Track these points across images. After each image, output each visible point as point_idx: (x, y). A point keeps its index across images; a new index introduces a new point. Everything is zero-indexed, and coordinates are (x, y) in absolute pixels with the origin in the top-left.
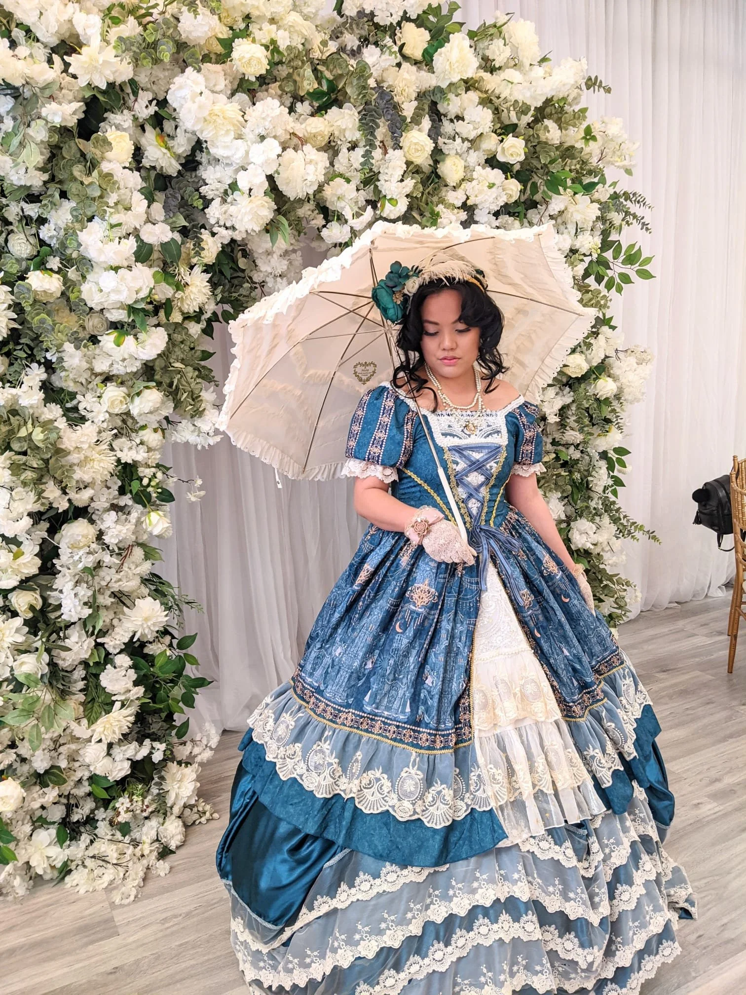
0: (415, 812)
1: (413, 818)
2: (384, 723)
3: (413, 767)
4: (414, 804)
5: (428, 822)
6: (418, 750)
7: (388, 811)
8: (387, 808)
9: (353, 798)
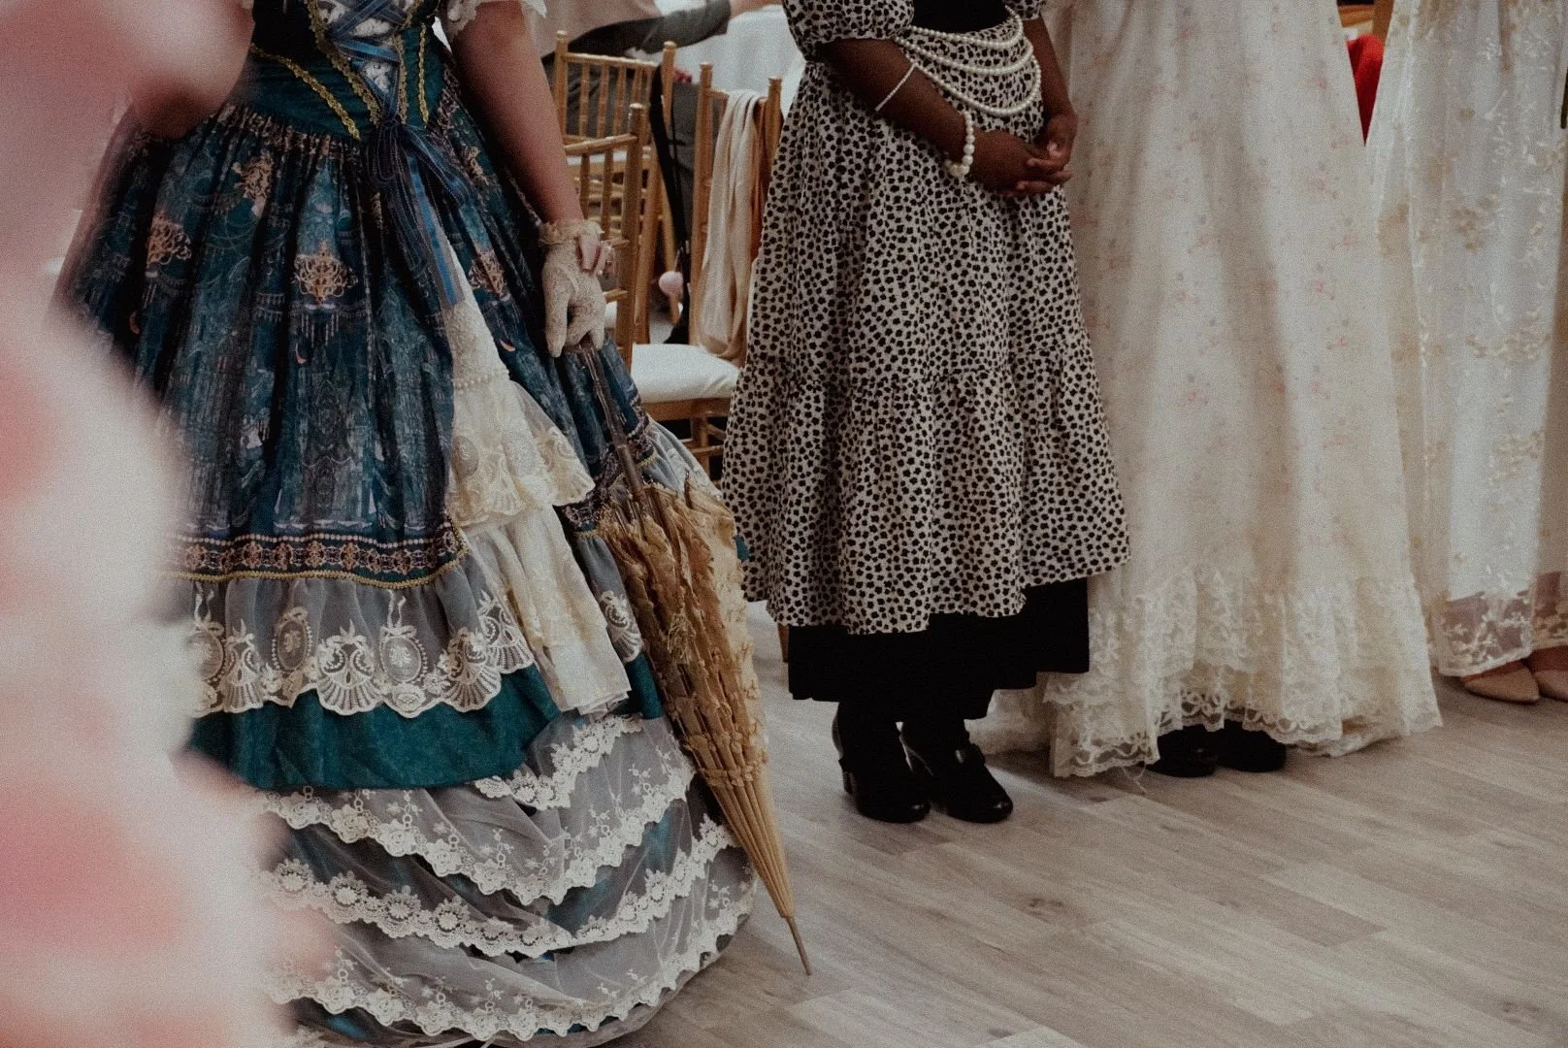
0: (430, 696)
1: (431, 706)
2: (326, 542)
3: (394, 622)
4: (421, 684)
5: (462, 705)
6: (399, 585)
7: (385, 704)
8: (381, 699)
9: (314, 692)
